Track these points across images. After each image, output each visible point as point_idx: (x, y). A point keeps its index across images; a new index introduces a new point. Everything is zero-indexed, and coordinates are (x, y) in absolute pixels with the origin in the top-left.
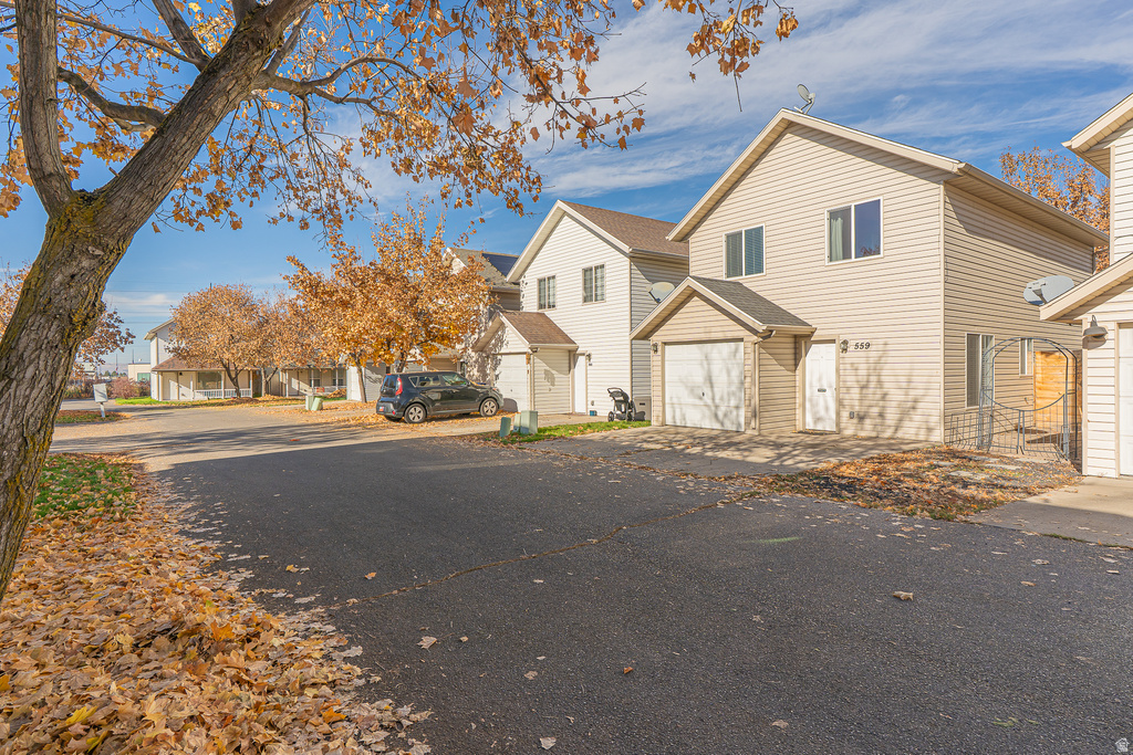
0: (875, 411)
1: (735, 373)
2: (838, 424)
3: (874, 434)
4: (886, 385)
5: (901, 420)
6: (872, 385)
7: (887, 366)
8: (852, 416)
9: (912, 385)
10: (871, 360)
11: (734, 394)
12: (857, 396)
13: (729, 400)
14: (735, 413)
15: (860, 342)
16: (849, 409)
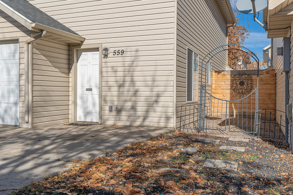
0: (129, 104)
1: (14, 72)
2: (101, 117)
3: (128, 124)
4: (138, 84)
5: (147, 111)
6: (127, 84)
7: (138, 69)
8: (111, 110)
9: (156, 83)
10: (127, 64)
11: (13, 91)
12: (116, 93)
13: (9, 97)
14: (14, 109)
15: (117, 49)
16: (109, 104)
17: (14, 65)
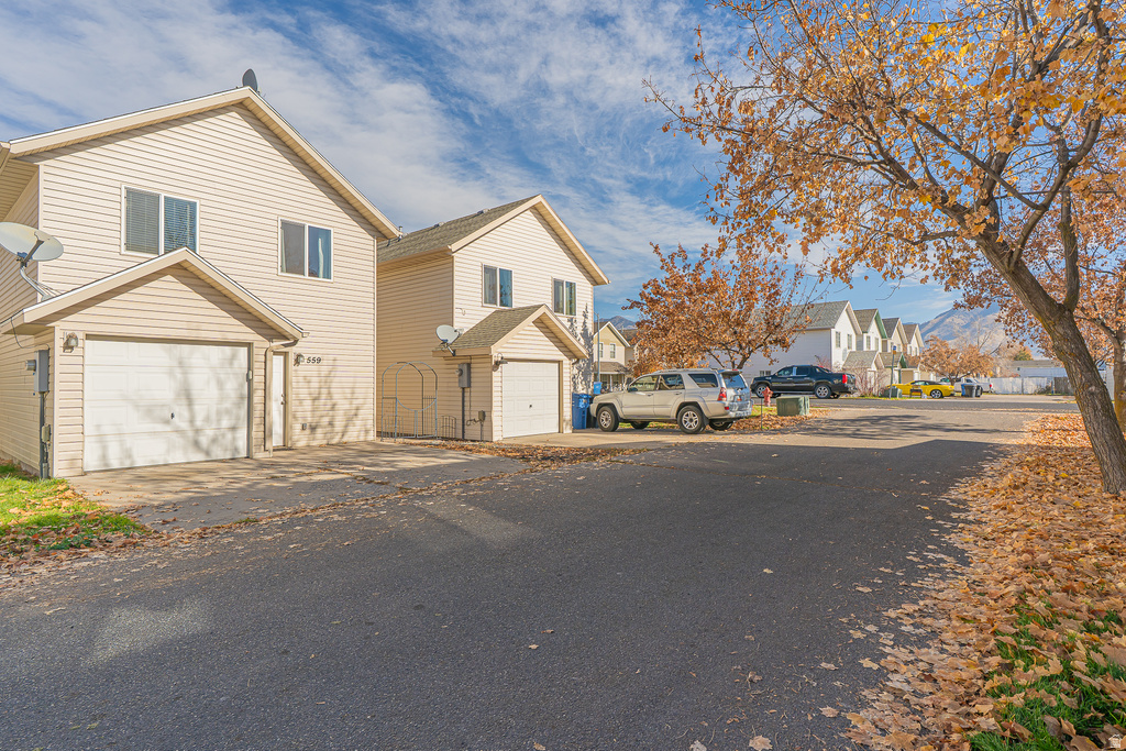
0: (325, 420)
2: (289, 438)
3: (325, 442)
4: (335, 396)
5: (346, 426)
6: (323, 396)
7: (336, 379)
8: (303, 428)
9: (355, 396)
10: (323, 374)
11: (228, 412)
12: (310, 408)
13: (219, 420)
15: (312, 356)
16: (301, 421)
17: (231, 376)
